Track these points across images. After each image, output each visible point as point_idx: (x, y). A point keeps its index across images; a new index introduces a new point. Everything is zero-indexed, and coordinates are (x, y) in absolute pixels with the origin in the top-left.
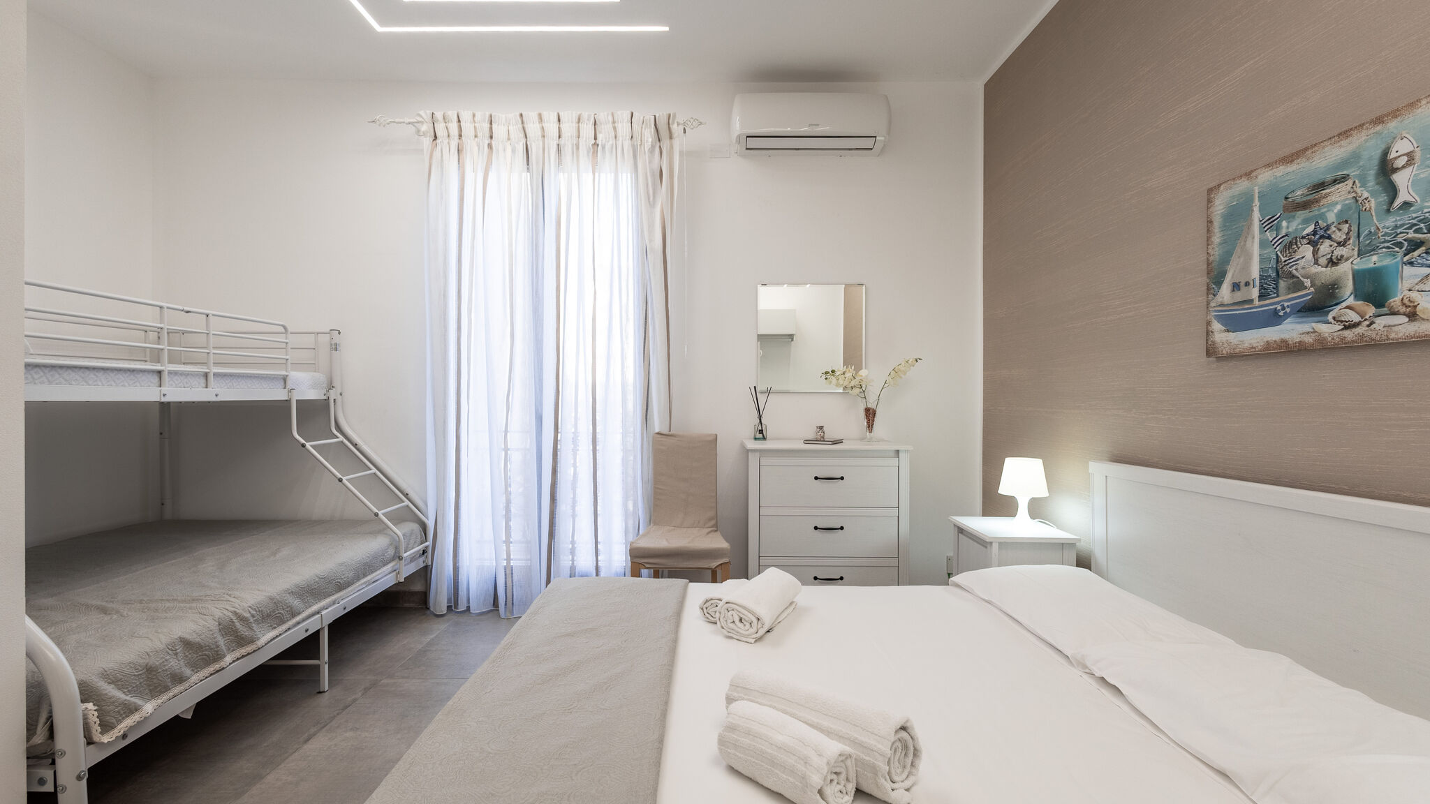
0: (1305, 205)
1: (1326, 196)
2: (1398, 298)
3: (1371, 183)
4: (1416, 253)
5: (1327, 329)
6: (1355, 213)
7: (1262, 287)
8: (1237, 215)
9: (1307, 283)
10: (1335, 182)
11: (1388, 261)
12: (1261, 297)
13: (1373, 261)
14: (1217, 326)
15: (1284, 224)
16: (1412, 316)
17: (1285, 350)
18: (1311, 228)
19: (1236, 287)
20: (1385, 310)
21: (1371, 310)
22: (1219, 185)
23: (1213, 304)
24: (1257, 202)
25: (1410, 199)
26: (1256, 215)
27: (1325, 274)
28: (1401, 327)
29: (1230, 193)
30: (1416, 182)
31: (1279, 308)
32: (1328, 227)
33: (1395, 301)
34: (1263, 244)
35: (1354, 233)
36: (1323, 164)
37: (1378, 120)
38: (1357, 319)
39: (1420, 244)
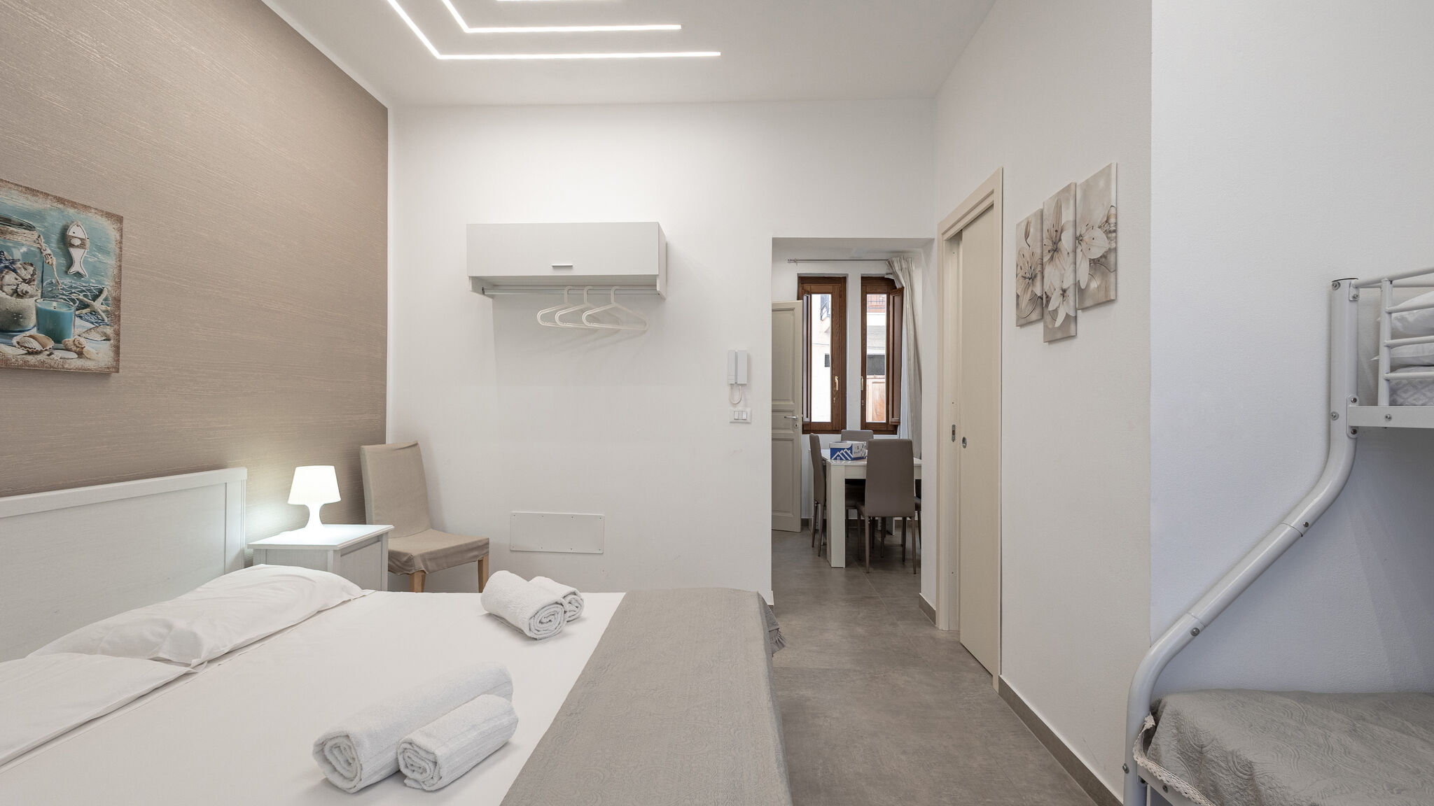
1: (11, 233)
2: (71, 339)
3: (54, 245)
4: (85, 311)
5: (11, 351)
6: (35, 260)
10: (21, 225)
11: (64, 310)
13: (53, 306)
16: (80, 354)
20: (61, 346)
21: (51, 344)
25: (81, 272)
27: (11, 303)
28: (74, 362)
30: (86, 262)
32: (13, 262)
33: (69, 341)
35: (38, 277)
36: (10, 203)
37: (61, 200)
38: (39, 348)
39: (87, 306)
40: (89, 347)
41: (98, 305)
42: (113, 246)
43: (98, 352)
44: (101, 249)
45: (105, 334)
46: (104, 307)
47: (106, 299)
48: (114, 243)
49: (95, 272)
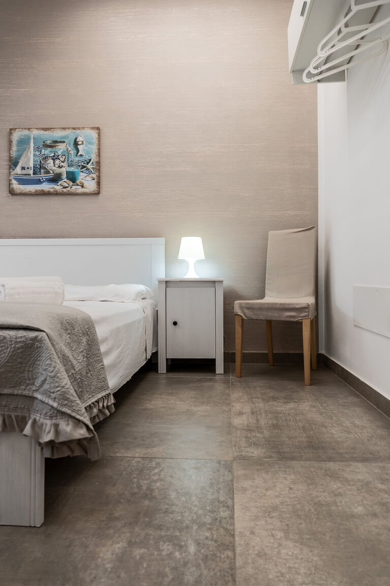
0: (51, 147)
1: (58, 146)
3: (72, 146)
4: (84, 169)
5: (58, 188)
6: (66, 154)
7: (34, 170)
8: (24, 142)
9: (51, 172)
10: (61, 142)
11: (76, 170)
12: (34, 174)
13: (72, 169)
14: (14, 182)
15: (43, 150)
16: (82, 186)
17: (43, 194)
18: (53, 155)
19: (23, 168)
20: (75, 184)
21: (71, 183)
22: (16, 129)
23: (12, 173)
24: (32, 141)
25: (82, 154)
26: (32, 145)
27: (58, 170)
28: (80, 190)
29: (21, 133)
31: (41, 178)
32: (58, 156)
33: (78, 182)
34: (35, 155)
35: (66, 160)
36: (57, 135)
37: (74, 129)
38: (67, 185)
39: (85, 167)
40: (86, 184)
41: (89, 166)
42: (95, 141)
43: (90, 186)
44: (90, 143)
45: (93, 177)
46: (92, 167)
47: (93, 163)
48: (95, 139)
49: (88, 153)
